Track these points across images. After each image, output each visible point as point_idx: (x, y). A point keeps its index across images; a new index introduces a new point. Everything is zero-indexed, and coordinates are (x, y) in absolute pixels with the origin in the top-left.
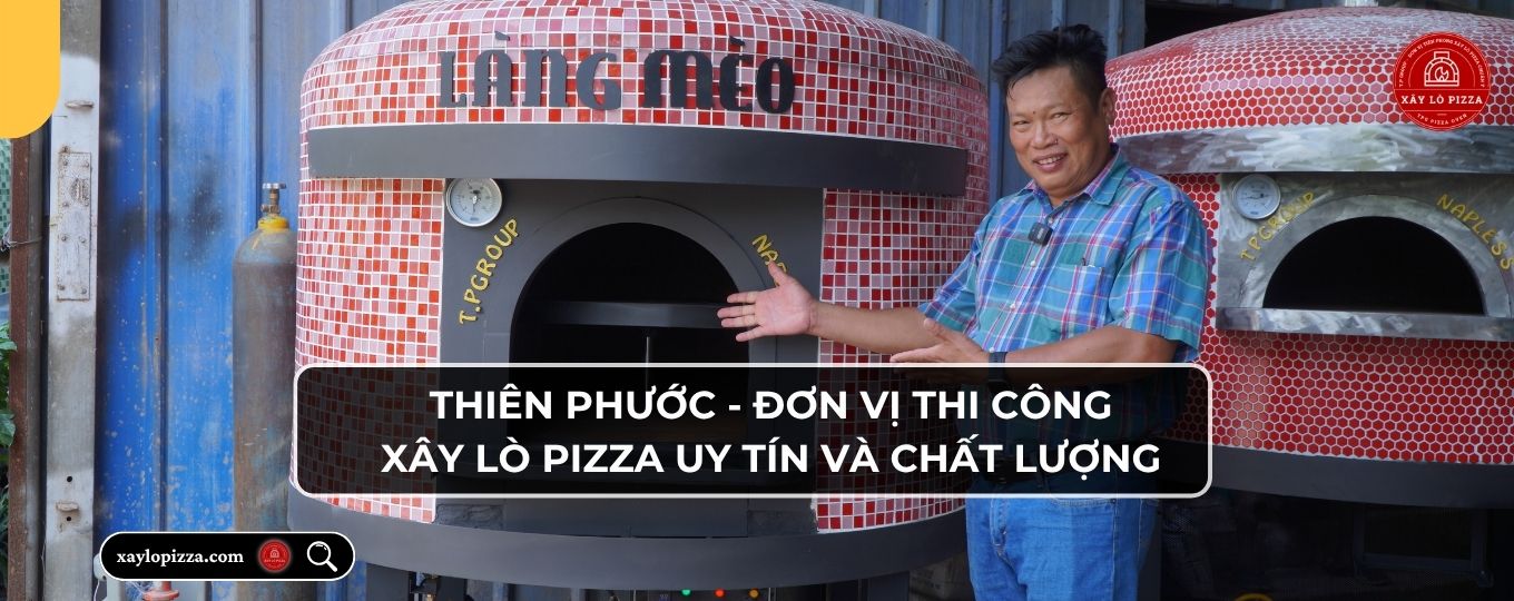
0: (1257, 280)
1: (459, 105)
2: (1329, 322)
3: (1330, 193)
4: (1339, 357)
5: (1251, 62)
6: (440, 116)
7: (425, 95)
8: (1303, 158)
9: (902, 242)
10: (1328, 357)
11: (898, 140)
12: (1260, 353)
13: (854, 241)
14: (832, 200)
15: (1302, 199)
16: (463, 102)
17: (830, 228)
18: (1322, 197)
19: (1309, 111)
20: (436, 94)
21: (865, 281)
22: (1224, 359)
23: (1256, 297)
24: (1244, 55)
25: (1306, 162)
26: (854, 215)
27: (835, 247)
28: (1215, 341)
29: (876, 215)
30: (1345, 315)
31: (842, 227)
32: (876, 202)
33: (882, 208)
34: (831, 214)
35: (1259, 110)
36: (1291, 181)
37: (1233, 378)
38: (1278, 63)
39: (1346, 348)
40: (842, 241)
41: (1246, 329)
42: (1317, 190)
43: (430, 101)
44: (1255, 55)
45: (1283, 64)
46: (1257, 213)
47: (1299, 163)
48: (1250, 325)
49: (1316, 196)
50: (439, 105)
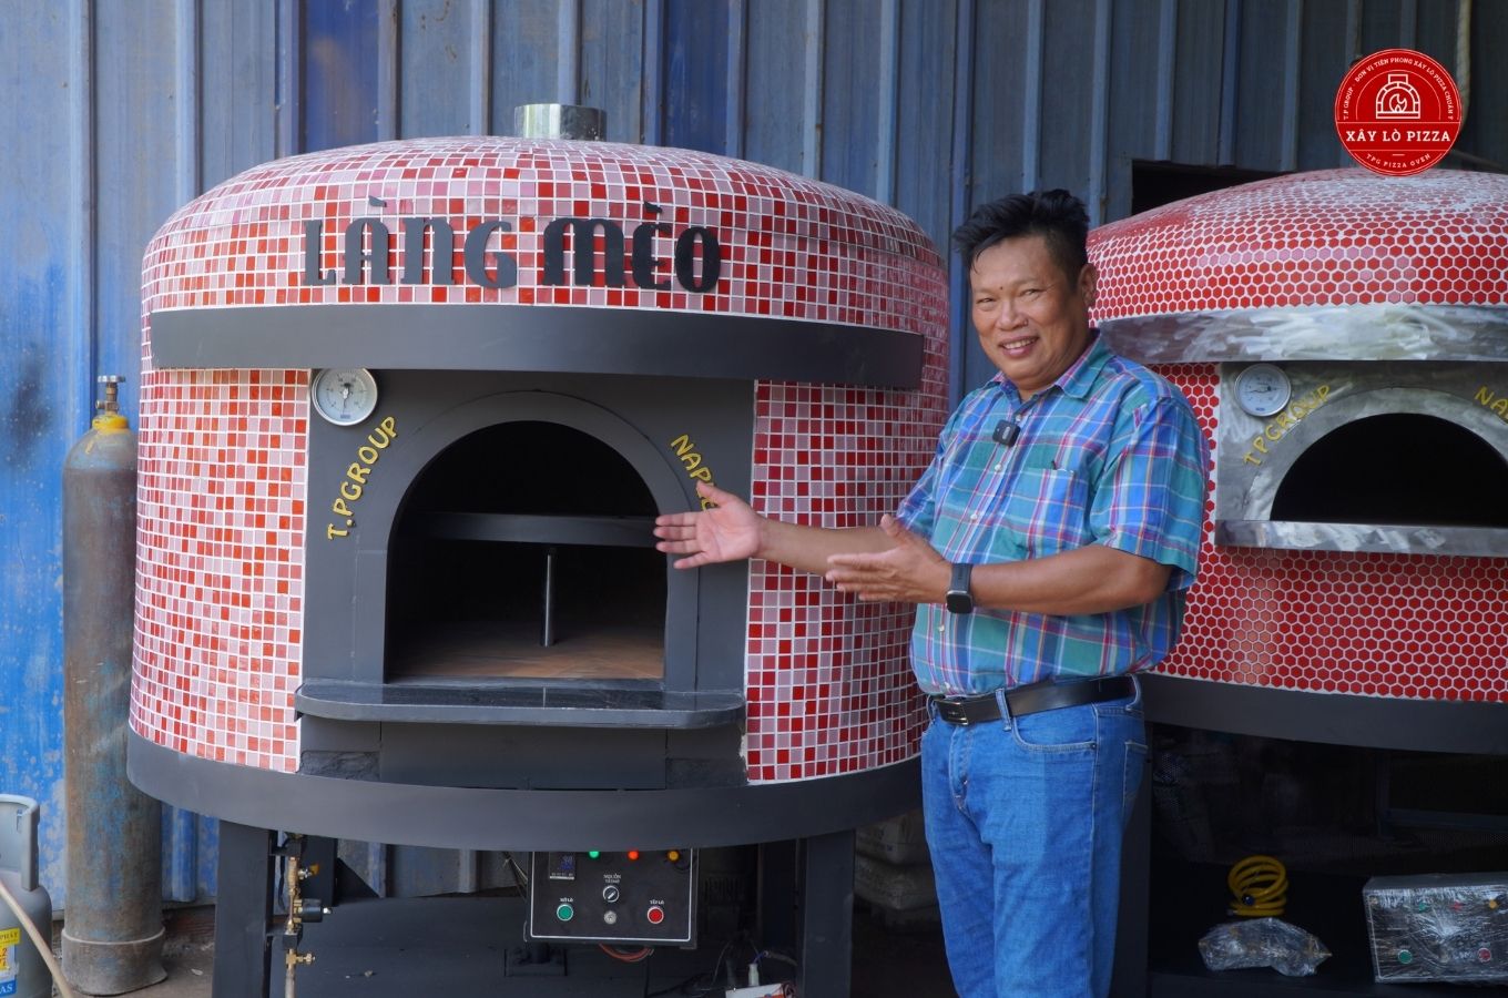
0: (1263, 488)
1: (327, 282)
2: (1348, 536)
3: (1350, 385)
4: (1360, 578)
5: (1256, 232)
6: (305, 296)
7: (287, 271)
8: (1316, 344)
9: (847, 443)
10: (1347, 578)
11: (843, 323)
12: (1267, 573)
13: (790, 442)
14: (764, 393)
15: (1316, 392)
16: (332, 279)
17: (762, 427)
18: (1340, 391)
19: (1324, 288)
20: (300, 269)
21: (803, 489)
22: (1224, 581)
23: (1262, 508)
24: (1248, 224)
25: (1321, 349)
26: (790, 411)
27: (769, 449)
28: (1214, 558)
29: (816, 412)
30: (1366, 529)
31: (777, 425)
32: (816, 396)
33: (823, 403)
34: (764, 410)
35: (1264, 289)
36: (1303, 372)
37: (1235, 603)
38: (1287, 233)
39: (1368, 568)
40: (776, 441)
41: (1250, 545)
42: (1334, 382)
43: (293, 278)
44: (1260, 224)
45: (1294, 235)
46: (1263, 409)
47: (1312, 350)
48: (1255, 541)
49: (1332, 389)
50: (304, 283)
